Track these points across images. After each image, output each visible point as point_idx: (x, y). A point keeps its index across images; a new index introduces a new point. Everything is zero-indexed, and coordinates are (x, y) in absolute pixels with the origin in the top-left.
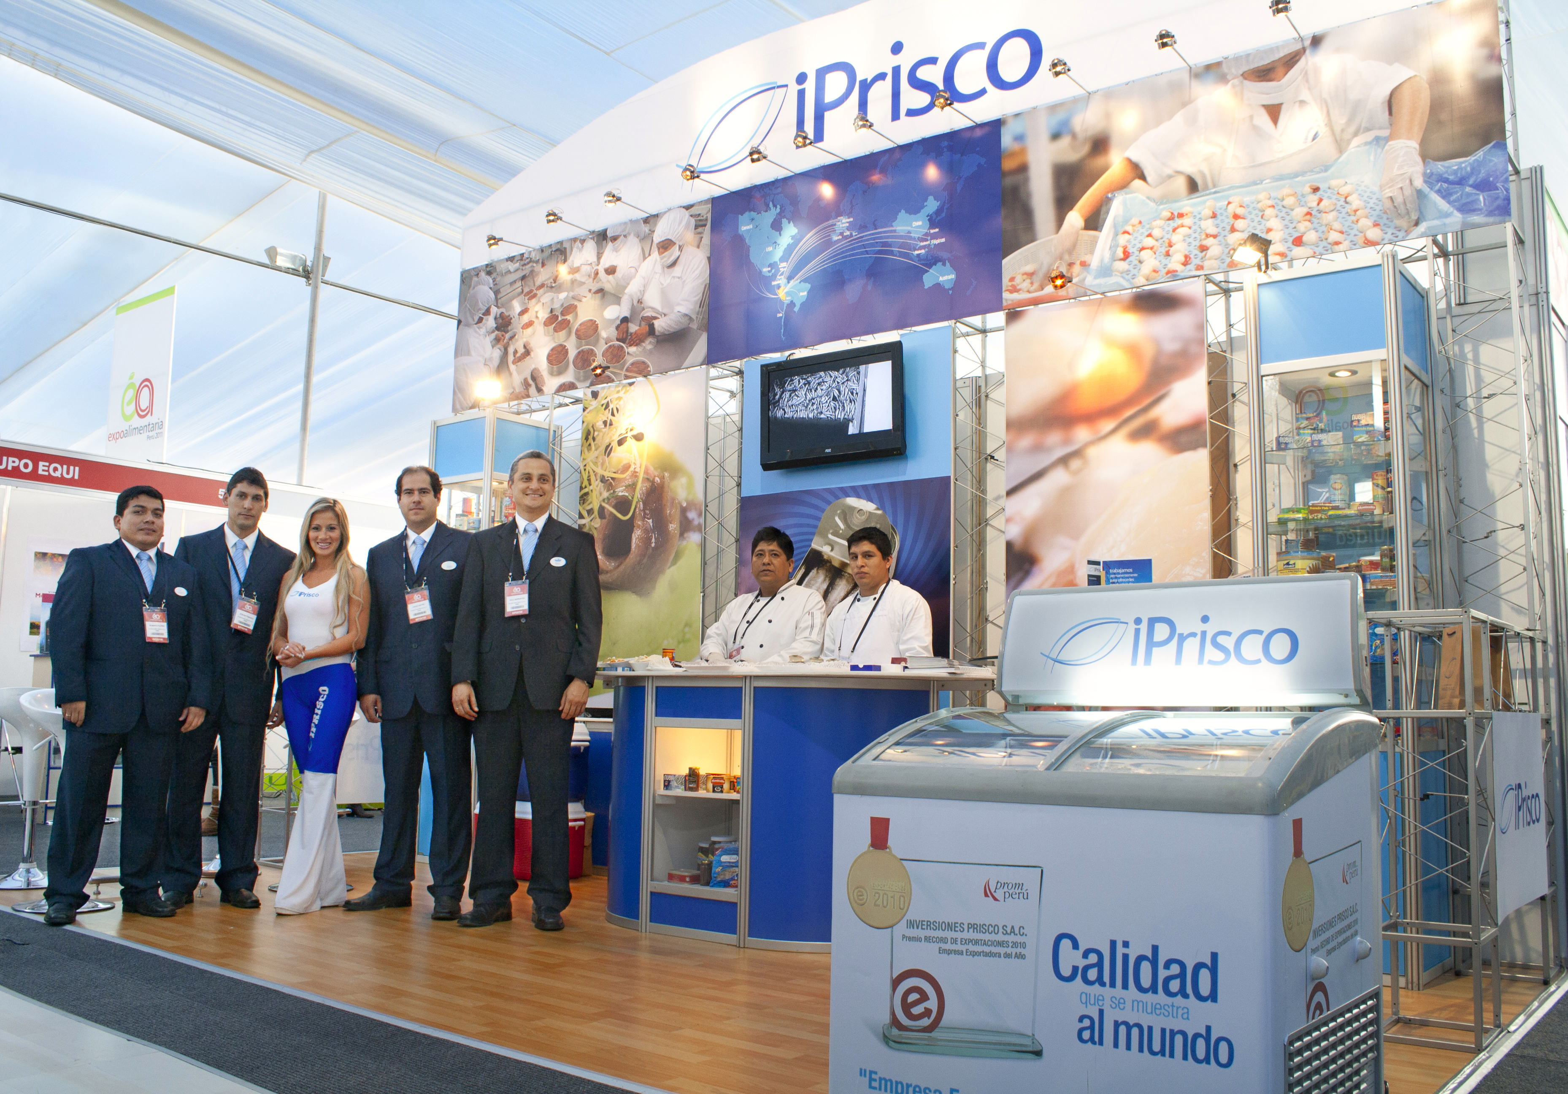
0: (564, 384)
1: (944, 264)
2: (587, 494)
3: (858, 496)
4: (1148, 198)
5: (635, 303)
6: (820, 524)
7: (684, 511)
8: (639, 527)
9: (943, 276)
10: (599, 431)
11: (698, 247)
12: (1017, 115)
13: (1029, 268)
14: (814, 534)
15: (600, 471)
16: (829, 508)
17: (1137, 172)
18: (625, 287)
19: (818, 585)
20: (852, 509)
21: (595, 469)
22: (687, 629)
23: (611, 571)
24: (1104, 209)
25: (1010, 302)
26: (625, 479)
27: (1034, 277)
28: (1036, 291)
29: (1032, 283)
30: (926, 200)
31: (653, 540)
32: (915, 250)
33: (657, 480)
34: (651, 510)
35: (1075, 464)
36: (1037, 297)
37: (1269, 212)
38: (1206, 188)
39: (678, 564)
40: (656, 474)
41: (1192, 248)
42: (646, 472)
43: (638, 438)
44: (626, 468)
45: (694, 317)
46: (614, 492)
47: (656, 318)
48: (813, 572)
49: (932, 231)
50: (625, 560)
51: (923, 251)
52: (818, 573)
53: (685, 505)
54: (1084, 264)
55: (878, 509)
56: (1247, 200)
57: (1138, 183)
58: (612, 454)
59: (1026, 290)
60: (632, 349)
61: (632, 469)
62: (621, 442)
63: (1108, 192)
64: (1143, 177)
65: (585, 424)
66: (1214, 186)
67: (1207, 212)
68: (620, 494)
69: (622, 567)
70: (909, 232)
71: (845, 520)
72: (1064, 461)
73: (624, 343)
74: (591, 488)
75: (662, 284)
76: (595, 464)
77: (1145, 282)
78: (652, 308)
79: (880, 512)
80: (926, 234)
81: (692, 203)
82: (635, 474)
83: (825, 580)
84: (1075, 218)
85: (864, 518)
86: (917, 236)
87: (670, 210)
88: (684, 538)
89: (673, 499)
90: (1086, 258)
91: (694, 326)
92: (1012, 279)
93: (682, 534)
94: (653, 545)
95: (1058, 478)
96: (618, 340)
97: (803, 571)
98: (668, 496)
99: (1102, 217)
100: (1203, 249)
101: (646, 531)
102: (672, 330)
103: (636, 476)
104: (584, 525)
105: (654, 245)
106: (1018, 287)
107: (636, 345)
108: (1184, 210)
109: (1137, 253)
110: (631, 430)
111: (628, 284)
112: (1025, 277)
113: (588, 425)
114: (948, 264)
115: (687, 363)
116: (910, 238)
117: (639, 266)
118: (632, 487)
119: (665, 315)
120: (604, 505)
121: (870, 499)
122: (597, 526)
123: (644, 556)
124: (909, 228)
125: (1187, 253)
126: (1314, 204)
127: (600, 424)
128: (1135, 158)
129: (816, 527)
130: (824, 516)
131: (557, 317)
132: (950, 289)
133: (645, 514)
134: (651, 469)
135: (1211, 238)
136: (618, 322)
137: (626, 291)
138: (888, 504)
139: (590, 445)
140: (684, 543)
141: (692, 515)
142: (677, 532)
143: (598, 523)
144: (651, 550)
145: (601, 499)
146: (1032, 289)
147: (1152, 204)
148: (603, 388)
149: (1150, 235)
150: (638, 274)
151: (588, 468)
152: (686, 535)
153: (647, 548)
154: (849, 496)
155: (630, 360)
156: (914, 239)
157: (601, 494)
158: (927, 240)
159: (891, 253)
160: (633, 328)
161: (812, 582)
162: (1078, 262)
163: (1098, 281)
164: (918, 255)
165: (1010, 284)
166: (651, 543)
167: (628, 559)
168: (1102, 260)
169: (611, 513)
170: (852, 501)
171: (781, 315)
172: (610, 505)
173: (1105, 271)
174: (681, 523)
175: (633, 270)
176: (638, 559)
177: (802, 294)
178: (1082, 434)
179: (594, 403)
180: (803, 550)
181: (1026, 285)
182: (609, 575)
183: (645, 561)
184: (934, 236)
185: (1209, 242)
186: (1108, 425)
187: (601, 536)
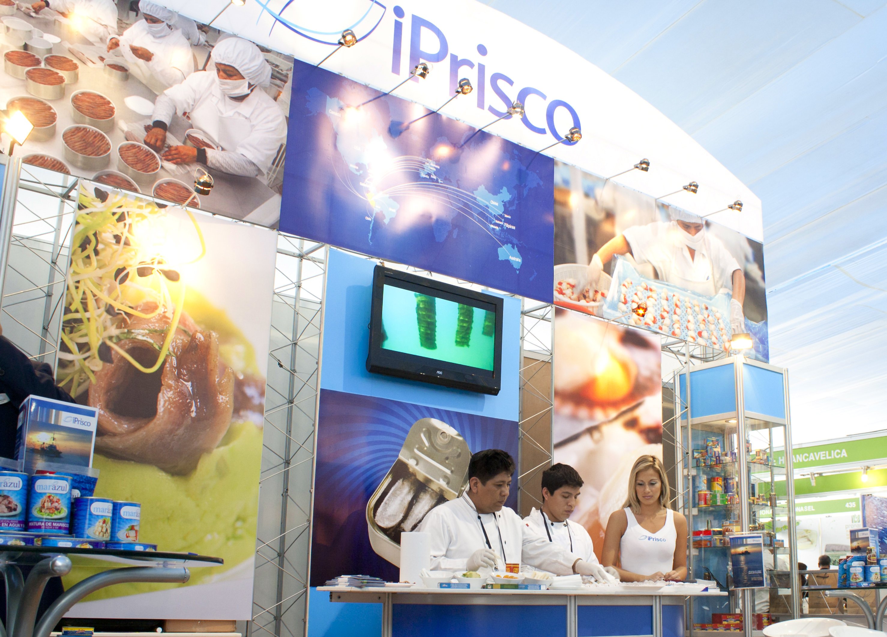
0: (42, 157)
1: (513, 247)
2: (79, 321)
3: (442, 420)
4: (635, 269)
5: (180, 113)
6: (408, 437)
7: (240, 385)
8: (170, 387)
9: (513, 256)
10: (107, 244)
11: (275, 99)
12: (565, 164)
13: (572, 281)
14: (401, 445)
15: (106, 298)
16: (415, 424)
17: (628, 249)
18: (166, 88)
19: (403, 495)
20: (436, 430)
21: (96, 292)
22: (239, 524)
23: (121, 434)
24: (613, 263)
25: (558, 300)
26: (148, 321)
27: (574, 289)
28: (575, 300)
29: (573, 293)
30: (502, 189)
31: (193, 408)
32: (491, 223)
33: (199, 335)
34: (189, 371)
35: (596, 435)
36: (576, 305)
37: (689, 310)
38: (663, 280)
39: (232, 445)
40: (199, 329)
41: (657, 314)
42: (182, 321)
43: (172, 276)
44: (151, 308)
45: (265, 171)
46: (129, 332)
47: (209, 146)
48: (399, 483)
49: (506, 216)
50: (147, 424)
51: (497, 228)
52: (403, 484)
53: (241, 377)
54: (603, 295)
55: (459, 435)
56: (682, 298)
57: (628, 255)
58: (127, 282)
59: (569, 296)
60: (170, 166)
61: (160, 310)
62: (142, 272)
63: (615, 253)
64: (632, 254)
65: (80, 227)
66: (667, 281)
67: (664, 295)
68: (140, 337)
69: (142, 433)
70: (487, 206)
71: (429, 439)
72: (590, 431)
73: (157, 152)
74: (87, 315)
75: (222, 114)
76: (98, 285)
77: (634, 324)
78: (204, 132)
79: (461, 438)
80: (501, 215)
81: (270, 48)
82: (164, 319)
83: (409, 492)
84: (598, 259)
85: (446, 440)
86: (494, 213)
87: (235, 36)
88: (240, 417)
89: (224, 368)
90: (605, 292)
91: (264, 181)
92: (560, 284)
93: (237, 411)
94: (193, 415)
95: (585, 442)
96: (146, 143)
97: (389, 480)
98: (215, 361)
99: (612, 268)
100: (663, 318)
101: (182, 394)
102: (232, 171)
103: (167, 323)
104: (71, 362)
105: (211, 63)
106: (564, 292)
107: (177, 163)
108: (653, 288)
109: (631, 303)
110: (159, 263)
111: (171, 86)
112: (569, 286)
113: (86, 229)
114: (516, 249)
115: (252, 216)
116: (488, 212)
117: (189, 74)
118: (162, 334)
119: (223, 149)
120: (109, 343)
121: (452, 425)
122: (95, 369)
123: (179, 425)
124: (487, 203)
125: (655, 315)
126: (706, 316)
127: (107, 236)
128: (628, 239)
129: (404, 439)
130: (411, 430)
131: (38, 62)
132: (518, 270)
133: (179, 373)
134: (191, 321)
135: (666, 313)
136: (151, 123)
137: (166, 92)
138: (468, 433)
139: (88, 257)
140: (240, 422)
141: (250, 391)
142: (230, 407)
143: (97, 365)
144: (189, 421)
145: (106, 334)
146: (573, 297)
147: (637, 275)
148: (117, 193)
149: (636, 294)
150: (185, 81)
151: (82, 287)
152: (242, 413)
153: (183, 417)
154: (434, 417)
155: (164, 178)
156: (491, 214)
157: (105, 328)
158: (501, 221)
159: (472, 216)
160: (173, 141)
161: (398, 492)
162: (600, 292)
163: (609, 311)
164: (494, 229)
165: (559, 286)
166: (189, 411)
167: (151, 425)
168: (613, 298)
169: (123, 358)
170: (436, 422)
171: (369, 219)
172: (121, 347)
173: (614, 307)
174: (236, 398)
175: (179, 74)
176: (169, 427)
177: (390, 209)
178: (599, 415)
179: (98, 206)
180: (393, 459)
181: (568, 292)
182: (117, 439)
183: (181, 431)
184: (507, 221)
185: (665, 314)
186: (613, 414)
187: (103, 384)
